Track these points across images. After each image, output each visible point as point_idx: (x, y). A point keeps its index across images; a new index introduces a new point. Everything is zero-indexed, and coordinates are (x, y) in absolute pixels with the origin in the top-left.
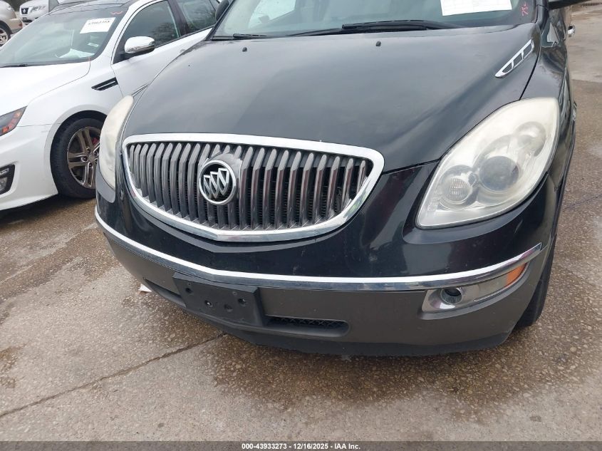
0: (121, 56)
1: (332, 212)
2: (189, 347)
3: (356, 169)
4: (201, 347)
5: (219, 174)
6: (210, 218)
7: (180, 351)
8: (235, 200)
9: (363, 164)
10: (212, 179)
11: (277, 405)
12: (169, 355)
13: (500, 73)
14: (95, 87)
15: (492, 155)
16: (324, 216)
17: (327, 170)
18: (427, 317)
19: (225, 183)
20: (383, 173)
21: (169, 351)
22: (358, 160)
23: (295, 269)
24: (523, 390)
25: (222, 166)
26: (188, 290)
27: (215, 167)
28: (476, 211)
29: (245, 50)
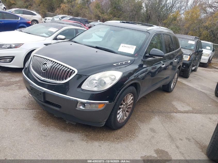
0: (55, 39)
1: (65, 79)
2: (33, 109)
3: (72, 72)
4: (35, 110)
5: (45, 65)
6: (41, 74)
7: (30, 109)
8: (47, 72)
9: (74, 72)
10: (44, 66)
11: (44, 125)
12: (27, 109)
13: (115, 65)
14: (45, 44)
15: (102, 79)
16: (63, 80)
17: (69, 71)
18: (77, 109)
19: (46, 67)
20: (76, 74)
21: (27, 108)
22: (73, 70)
23: (53, 90)
24: (102, 140)
25: (47, 64)
26: (32, 89)
27: (45, 64)
28: (96, 89)
29: (71, 44)
